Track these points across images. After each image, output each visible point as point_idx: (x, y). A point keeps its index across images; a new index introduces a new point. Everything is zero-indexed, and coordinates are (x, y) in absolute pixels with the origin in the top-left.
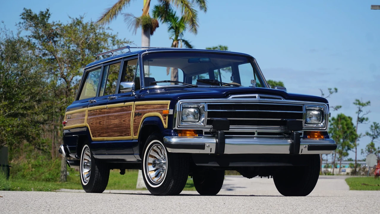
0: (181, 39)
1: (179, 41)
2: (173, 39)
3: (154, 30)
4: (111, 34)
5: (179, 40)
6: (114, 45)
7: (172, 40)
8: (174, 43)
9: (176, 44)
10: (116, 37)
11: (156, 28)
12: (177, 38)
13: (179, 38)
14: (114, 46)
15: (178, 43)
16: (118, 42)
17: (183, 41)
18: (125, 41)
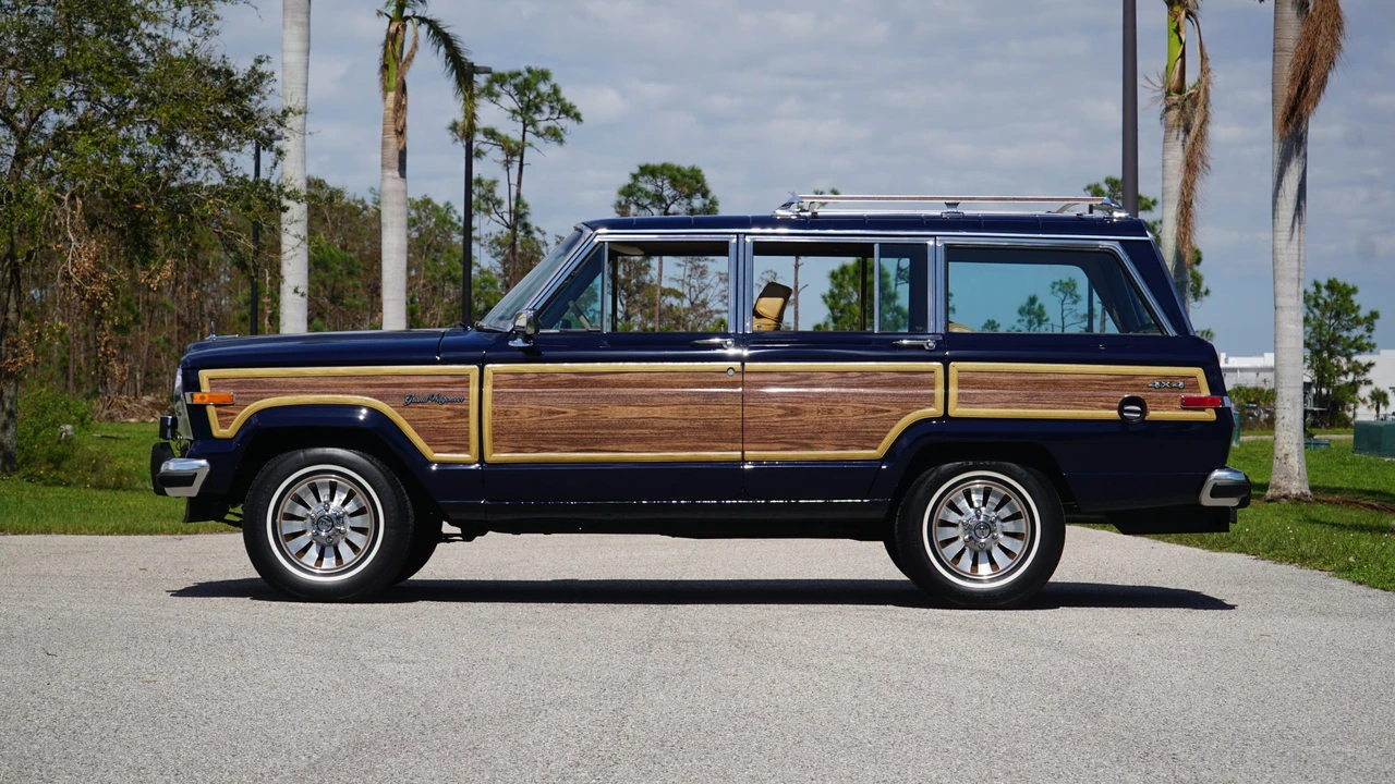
0: (414, 16)
1: (408, 22)
2: (387, 15)
5: (407, 18)
6: (179, 6)
7: (388, 20)
8: (393, 29)
9: (398, 30)
12: (402, 12)
13: (408, 12)
14: (180, 9)
15: (404, 27)
17: (423, 20)
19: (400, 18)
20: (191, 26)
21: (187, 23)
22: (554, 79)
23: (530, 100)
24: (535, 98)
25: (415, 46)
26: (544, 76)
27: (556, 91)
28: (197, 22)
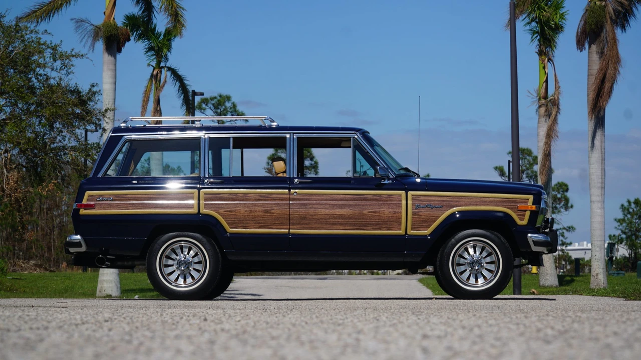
0: (166, 67)
1: (163, 70)
2: (152, 66)
3: (123, 45)
4: (51, 44)
5: (163, 67)
6: (55, 60)
7: (153, 68)
8: (155, 73)
9: (157, 73)
10: (58, 48)
11: (126, 42)
12: (160, 64)
13: (162, 64)
14: (56, 62)
15: (161, 72)
16: (61, 56)
17: (170, 69)
18: (73, 53)
19: (159, 67)
20: (60, 70)
21: (59, 68)
22: (233, 100)
23: (221, 112)
24: (224, 110)
25: (165, 81)
26: (228, 98)
27: (234, 106)
28: (63, 67)
